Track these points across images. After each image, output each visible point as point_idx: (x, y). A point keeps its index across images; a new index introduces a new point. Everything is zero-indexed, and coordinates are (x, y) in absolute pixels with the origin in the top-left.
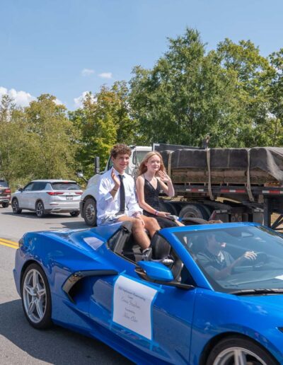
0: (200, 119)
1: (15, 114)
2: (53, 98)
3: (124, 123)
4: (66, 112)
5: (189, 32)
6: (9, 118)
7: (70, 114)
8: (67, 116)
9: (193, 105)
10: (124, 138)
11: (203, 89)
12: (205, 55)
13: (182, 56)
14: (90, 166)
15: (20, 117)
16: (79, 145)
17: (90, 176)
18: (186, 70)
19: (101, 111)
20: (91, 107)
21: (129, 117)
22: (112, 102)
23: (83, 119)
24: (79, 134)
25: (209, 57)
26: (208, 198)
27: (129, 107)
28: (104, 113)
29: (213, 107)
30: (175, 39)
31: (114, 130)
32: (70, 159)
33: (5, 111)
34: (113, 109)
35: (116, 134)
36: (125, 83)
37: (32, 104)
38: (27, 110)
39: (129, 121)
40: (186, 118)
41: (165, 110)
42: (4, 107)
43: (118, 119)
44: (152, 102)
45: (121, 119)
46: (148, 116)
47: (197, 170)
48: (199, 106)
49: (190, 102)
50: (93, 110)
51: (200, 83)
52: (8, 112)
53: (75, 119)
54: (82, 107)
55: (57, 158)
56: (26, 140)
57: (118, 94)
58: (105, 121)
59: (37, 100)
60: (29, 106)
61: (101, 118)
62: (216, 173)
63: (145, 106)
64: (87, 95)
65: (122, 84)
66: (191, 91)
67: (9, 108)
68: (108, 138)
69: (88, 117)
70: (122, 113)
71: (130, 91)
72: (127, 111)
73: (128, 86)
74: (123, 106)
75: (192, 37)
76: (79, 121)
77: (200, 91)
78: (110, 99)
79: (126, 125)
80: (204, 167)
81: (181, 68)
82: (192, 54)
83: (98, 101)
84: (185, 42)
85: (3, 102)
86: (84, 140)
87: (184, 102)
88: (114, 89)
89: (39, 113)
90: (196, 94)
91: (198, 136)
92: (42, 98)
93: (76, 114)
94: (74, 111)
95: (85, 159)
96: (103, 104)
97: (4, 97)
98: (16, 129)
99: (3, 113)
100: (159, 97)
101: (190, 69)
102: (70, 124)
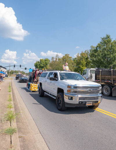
0: (110, 60)
1: (59, 59)
2: (69, 55)
5: (107, 35)
6: (58, 60)
7: (73, 59)
8: (72, 60)
9: (108, 56)
10: (88, 65)
11: (111, 51)
12: (112, 42)
13: (105, 42)
16: (75, 67)
20: (79, 57)
22: (85, 56)
23: (77, 60)
24: (75, 64)
25: (113, 42)
26: (112, 84)
27: (89, 57)
28: (82, 59)
30: (103, 38)
31: (85, 63)
34: (85, 58)
36: (88, 50)
37: (63, 57)
38: (62, 58)
39: (89, 61)
40: (106, 60)
41: (99, 57)
43: (86, 60)
44: (96, 56)
46: (95, 59)
47: (109, 76)
48: (110, 56)
49: (107, 55)
51: (110, 50)
52: (57, 59)
53: (74, 60)
54: (76, 57)
58: (83, 61)
59: (65, 56)
62: (114, 77)
63: (94, 57)
64: (78, 54)
66: (107, 52)
68: (83, 65)
70: (87, 59)
71: (90, 53)
72: (89, 58)
73: (89, 51)
74: (87, 57)
75: (108, 37)
77: (110, 52)
80: (111, 75)
81: (104, 46)
82: (108, 42)
84: (106, 38)
86: (77, 66)
87: (105, 55)
88: (85, 52)
90: (109, 53)
91: (109, 65)
92: (66, 55)
96: (82, 56)
97: (57, 55)
98: (59, 63)
99: (56, 59)
100: (98, 54)
101: (107, 46)
102: (73, 62)
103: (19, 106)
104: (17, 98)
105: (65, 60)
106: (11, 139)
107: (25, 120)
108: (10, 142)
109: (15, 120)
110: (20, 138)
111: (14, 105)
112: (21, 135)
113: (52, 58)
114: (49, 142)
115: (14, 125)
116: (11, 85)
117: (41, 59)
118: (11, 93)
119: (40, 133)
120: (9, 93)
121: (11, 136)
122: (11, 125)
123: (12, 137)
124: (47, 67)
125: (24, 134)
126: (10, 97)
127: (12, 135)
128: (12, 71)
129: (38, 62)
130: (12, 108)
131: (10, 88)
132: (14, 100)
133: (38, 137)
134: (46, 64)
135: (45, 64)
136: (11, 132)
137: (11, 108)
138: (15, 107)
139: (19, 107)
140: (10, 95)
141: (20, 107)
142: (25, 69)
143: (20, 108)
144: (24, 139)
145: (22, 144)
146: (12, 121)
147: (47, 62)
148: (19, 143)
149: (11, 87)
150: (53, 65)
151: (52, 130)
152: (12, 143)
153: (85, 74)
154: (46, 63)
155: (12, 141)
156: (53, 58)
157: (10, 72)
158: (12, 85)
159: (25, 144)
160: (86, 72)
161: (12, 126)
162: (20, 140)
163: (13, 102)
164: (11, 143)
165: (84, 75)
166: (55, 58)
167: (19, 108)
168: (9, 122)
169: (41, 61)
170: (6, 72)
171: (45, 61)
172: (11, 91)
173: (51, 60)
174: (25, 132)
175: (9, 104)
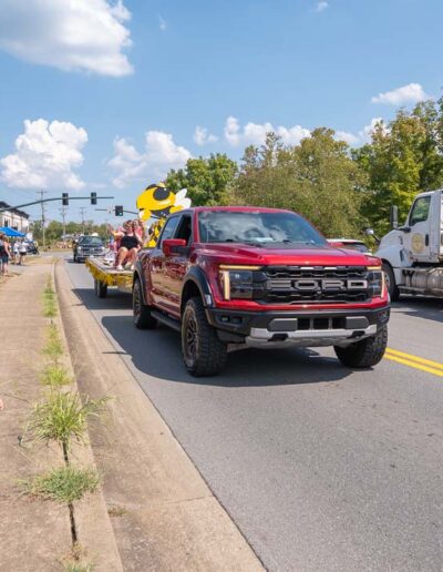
1: (283, 157)
2: (331, 132)
3: (429, 160)
4: (348, 150)
6: (274, 162)
7: (354, 153)
8: (349, 156)
10: (431, 181)
14: (380, 222)
15: (288, 159)
16: (365, 193)
17: (381, 236)
19: (396, 145)
20: (382, 141)
21: (437, 152)
22: (413, 132)
23: (372, 159)
24: (366, 178)
27: (437, 138)
28: (401, 149)
31: (416, 170)
32: (353, 212)
33: (269, 153)
34: (414, 142)
35: (418, 176)
36: (432, 104)
37: (304, 142)
38: (297, 150)
39: (437, 157)
42: (268, 148)
43: (421, 155)
45: (425, 154)
50: (385, 145)
52: (273, 154)
53: (360, 159)
54: (370, 141)
55: (336, 212)
56: (297, 190)
57: (422, 121)
58: (403, 159)
60: (299, 145)
61: (396, 156)
64: (377, 125)
65: (427, 105)
67: (275, 148)
68: (406, 182)
69: (378, 155)
70: (426, 146)
72: (435, 143)
73: (437, 107)
74: (428, 137)
76: (366, 161)
78: (410, 128)
79: (433, 163)
83: (393, 132)
85: (267, 142)
88: (416, 112)
89: (313, 153)
92: (316, 133)
93: (362, 152)
94: (358, 147)
95: (374, 212)
96: (400, 135)
97: (269, 135)
98: (284, 175)
99: (268, 155)
102: (354, 165)
103: (98, 374)
104: (86, 342)
105: (311, 158)
106: (73, 520)
107: (133, 435)
108: (70, 533)
109: (86, 435)
110: (117, 519)
111: (75, 371)
112: (118, 502)
113: (247, 151)
114: (264, 538)
115: (83, 457)
116: (53, 286)
117: (189, 162)
118: (58, 320)
119: (214, 495)
120: (49, 319)
121: (71, 506)
122: (66, 459)
123: (76, 510)
124: (225, 200)
125: (131, 499)
126: (53, 336)
127: (75, 502)
128: (54, 224)
129: (180, 177)
130: (67, 383)
131: (51, 298)
132: (71, 349)
133: (205, 515)
134: (217, 182)
135: (213, 186)
136: (71, 488)
137: (61, 381)
138: (79, 382)
139: (102, 380)
140: (53, 326)
141: (106, 379)
142: (117, 214)
143: (105, 386)
144: (135, 522)
145: (126, 543)
146: (71, 441)
147: (220, 171)
148: (111, 540)
149: (55, 297)
150: (254, 184)
151: (273, 480)
152: (79, 536)
153: (423, 219)
154: (216, 177)
155: (78, 530)
156: (250, 151)
157: (48, 232)
158: (57, 288)
159: (142, 544)
160: (427, 211)
161: (72, 461)
162: (118, 527)
163: (69, 358)
164: (75, 538)
165: (418, 224)
166: (261, 150)
167: (100, 385)
168: (55, 444)
169: (190, 168)
170: (25, 230)
171: (214, 166)
172: (58, 312)
173: (244, 163)
174: (138, 492)
175: (50, 368)
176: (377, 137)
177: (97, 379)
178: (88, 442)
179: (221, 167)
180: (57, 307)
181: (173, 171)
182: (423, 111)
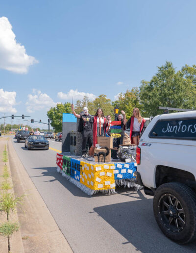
0: (173, 103)
1: (89, 104)
2: (105, 96)
5: (167, 63)
7: (113, 103)
8: (111, 104)
9: (170, 97)
11: (175, 89)
12: (176, 73)
13: (164, 74)
15: (91, 105)
18: (166, 81)
19: (126, 101)
20: (122, 99)
21: (139, 103)
23: (119, 105)
27: (139, 99)
28: (128, 102)
29: (180, 97)
30: (161, 67)
31: (132, 109)
33: (85, 103)
34: (132, 100)
36: (137, 88)
37: (96, 99)
38: (94, 102)
39: (139, 105)
40: (167, 103)
41: (156, 100)
42: (84, 101)
43: (134, 104)
44: (150, 96)
46: (148, 103)
48: (173, 97)
49: (169, 95)
50: (123, 101)
51: (173, 86)
53: (115, 105)
54: (118, 99)
57: (134, 93)
58: (128, 106)
59: (98, 97)
61: (126, 104)
63: (147, 98)
64: (120, 94)
66: (169, 90)
67: (87, 101)
69: (121, 104)
70: (136, 102)
71: (140, 92)
73: (139, 89)
74: (136, 98)
75: (169, 65)
77: (173, 90)
78: (130, 96)
81: (164, 80)
82: (169, 73)
83: (125, 97)
84: (165, 68)
85: (84, 99)
87: (165, 96)
88: (132, 91)
89: (99, 103)
90: (171, 92)
92: (100, 96)
93: (115, 103)
96: (127, 98)
97: (85, 97)
100: (153, 94)
101: (168, 80)
102: (112, 107)
103: (22, 184)
104: (18, 172)
106: (9, 243)
107: (33, 208)
108: (8, 248)
109: (15, 210)
110: (25, 241)
111: (13, 184)
112: (26, 234)
114: (76, 245)
115: (14, 218)
116: (7, 149)
118: (8, 163)
119: (60, 229)
120: (4, 163)
121: (8, 237)
122: (8, 219)
123: (10, 239)
125: (31, 233)
126: (5, 170)
127: (10, 236)
128: (8, 125)
129: (54, 110)
130: (10, 189)
131: (5, 154)
132: (13, 175)
133: (56, 237)
136: (9, 230)
137: (7, 188)
138: (14, 188)
140: (6, 166)
141: (24, 186)
142: (32, 122)
143: (24, 189)
144: (32, 241)
145: (28, 250)
146: (10, 212)
147: (68, 108)
148: (22, 249)
149: (7, 154)
152: (11, 249)
155: (10, 246)
156: (78, 102)
157: (6, 128)
159: (34, 250)
161: (10, 219)
162: (25, 243)
163: (11, 179)
164: (9, 250)
166: (82, 101)
168: (4, 213)
169: (58, 107)
171: (66, 106)
172: (8, 160)
173: (76, 106)
174: (33, 230)
175: (4, 183)
176: (120, 98)
177: (21, 186)
178: (16, 212)
179: (69, 106)
180: (8, 158)
181: (52, 108)
182: (134, 90)
